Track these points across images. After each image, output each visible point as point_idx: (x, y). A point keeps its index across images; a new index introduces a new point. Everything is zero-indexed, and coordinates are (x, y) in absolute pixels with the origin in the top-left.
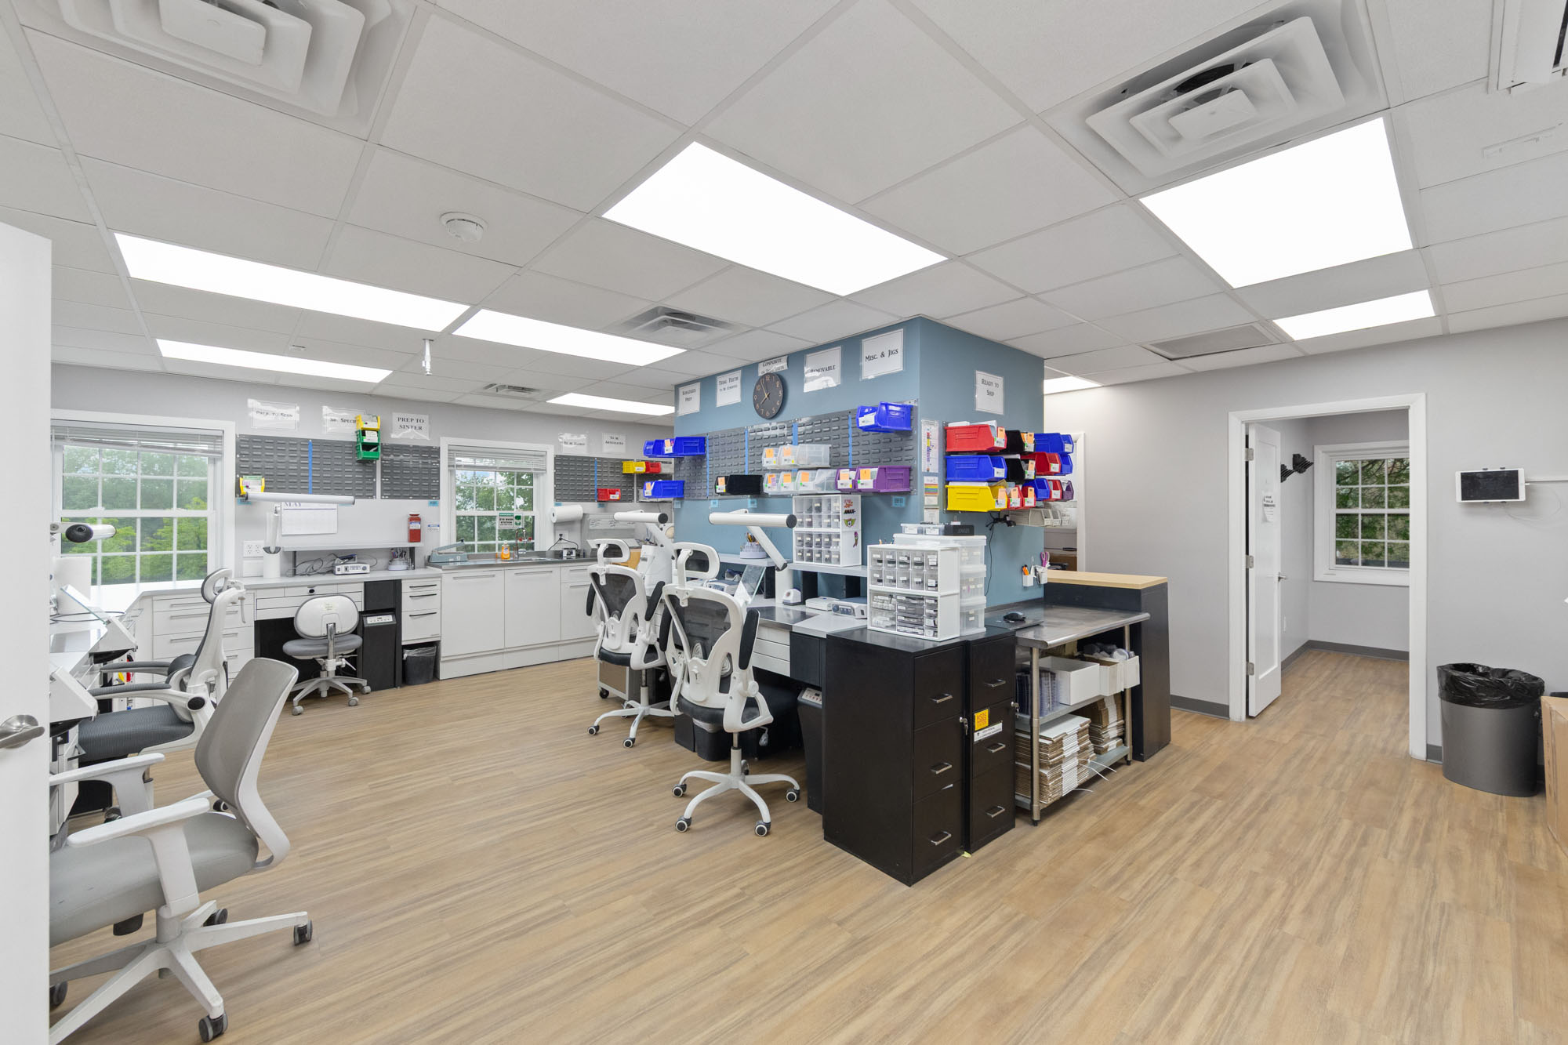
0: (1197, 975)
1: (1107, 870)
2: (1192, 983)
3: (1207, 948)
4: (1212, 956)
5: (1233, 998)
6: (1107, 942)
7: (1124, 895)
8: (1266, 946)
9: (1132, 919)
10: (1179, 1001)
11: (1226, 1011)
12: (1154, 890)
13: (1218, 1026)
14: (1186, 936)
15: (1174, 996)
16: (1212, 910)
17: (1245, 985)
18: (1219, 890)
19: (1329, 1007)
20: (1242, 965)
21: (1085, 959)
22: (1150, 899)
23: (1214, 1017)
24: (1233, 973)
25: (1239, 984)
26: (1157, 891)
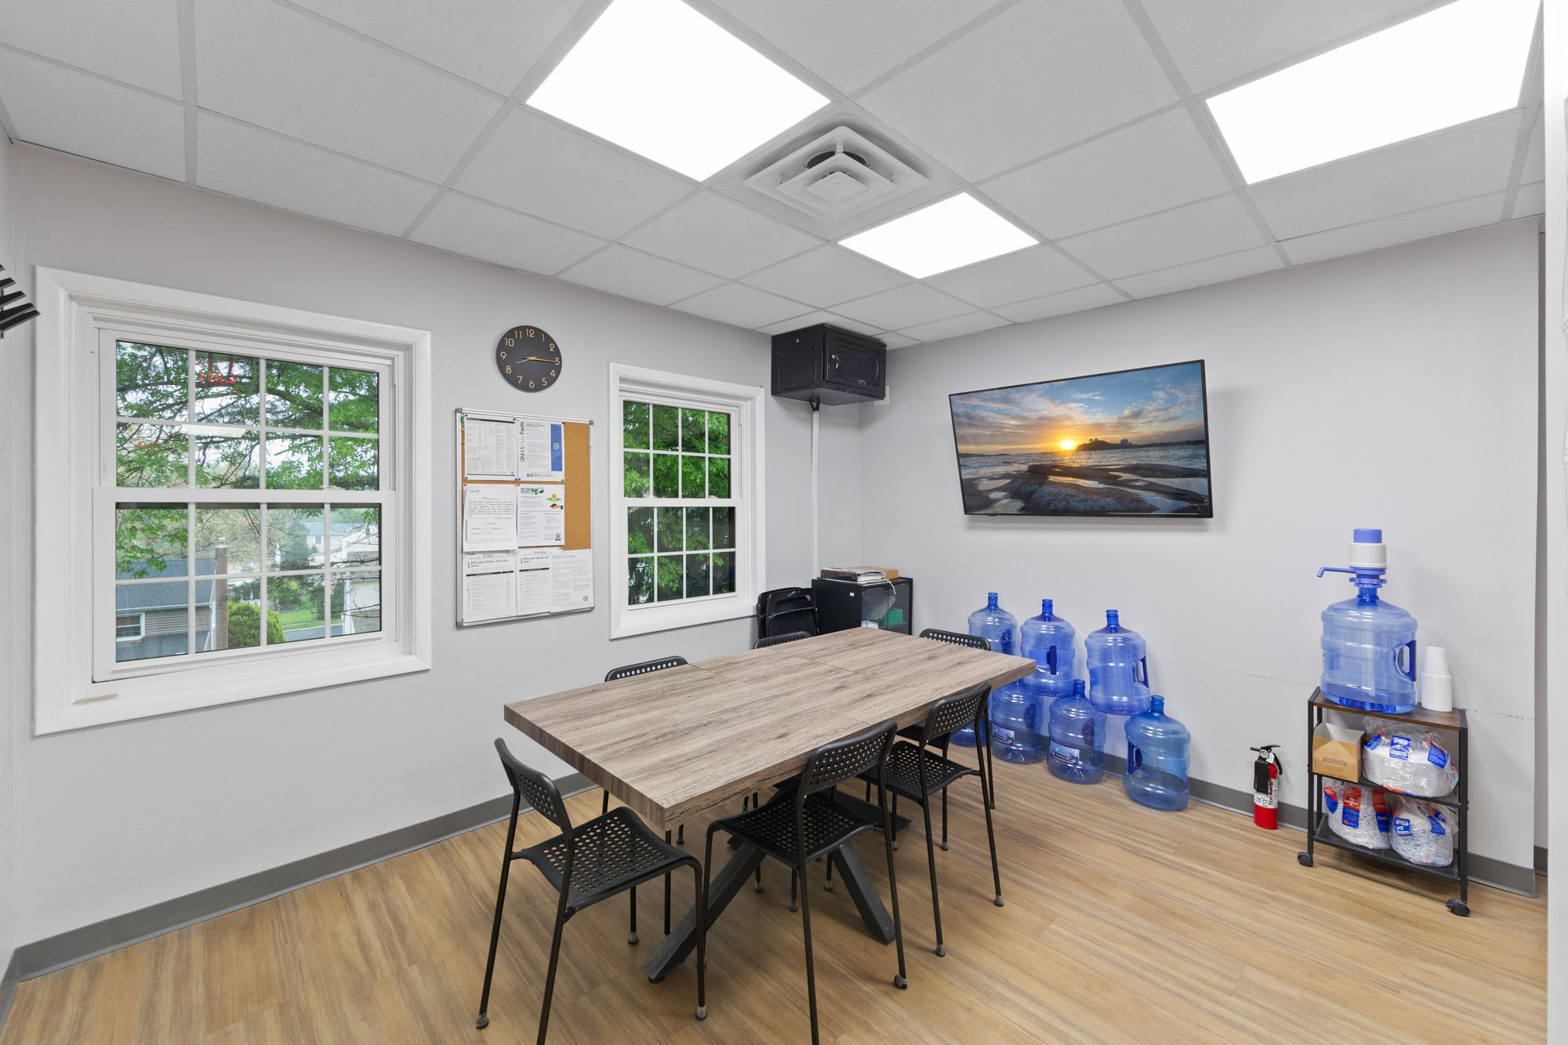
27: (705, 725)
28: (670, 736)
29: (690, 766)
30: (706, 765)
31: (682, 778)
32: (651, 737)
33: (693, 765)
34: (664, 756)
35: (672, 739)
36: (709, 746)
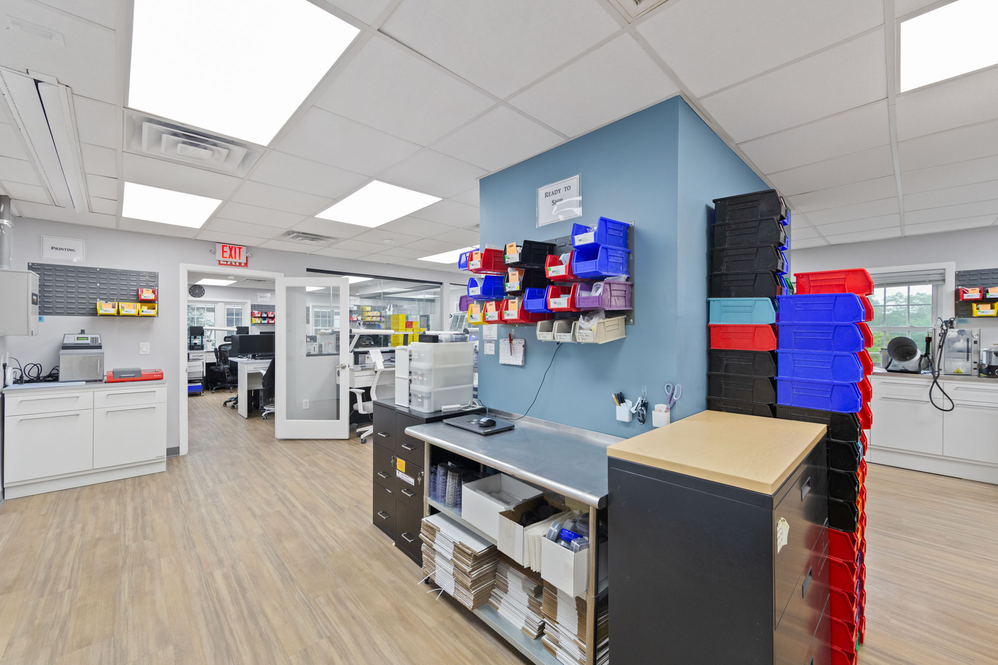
0: (242, 600)
1: (352, 601)
2: (240, 596)
3: (253, 616)
4: (246, 614)
5: (218, 607)
6: (291, 577)
7: (322, 600)
8: (228, 650)
9: (299, 593)
10: (236, 586)
11: (215, 599)
12: (317, 617)
13: (213, 591)
14: (268, 611)
15: (240, 584)
16: (278, 639)
17: (218, 617)
18: (292, 658)
19: (171, 647)
20: (229, 625)
21: (286, 564)
22: (311, 611)
23: (217, 593)
24: (228, 617)
25: (221, 614)
26: (316, 619)
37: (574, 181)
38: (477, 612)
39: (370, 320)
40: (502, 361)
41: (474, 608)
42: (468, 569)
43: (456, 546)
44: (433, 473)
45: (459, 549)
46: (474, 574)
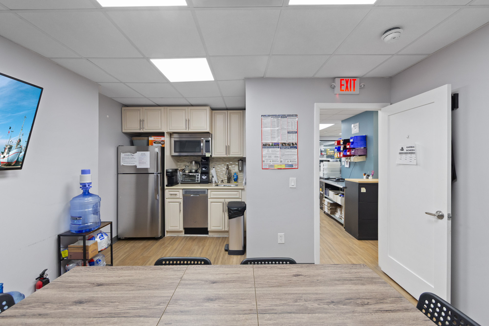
27: (333, 302)
28: (359, 301)
29: (351, 277)
30: (343, 275)
31: (356, 272)
32: (372, 307)
33: (349, 277)
34: (364, 287)
35: (358, 298)
36: (338, 284)
37: (358, 124)
38: (331, 215)
39: (329, 154)
40: (345, 167)
41: (330, 214)
42: (329, 206)
43: (328, 202)
44: (325, 189)
45: (328, 203)
46: (330, 207)
